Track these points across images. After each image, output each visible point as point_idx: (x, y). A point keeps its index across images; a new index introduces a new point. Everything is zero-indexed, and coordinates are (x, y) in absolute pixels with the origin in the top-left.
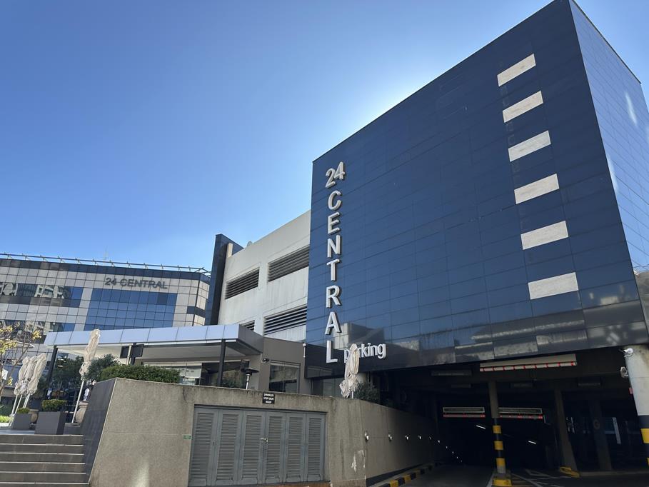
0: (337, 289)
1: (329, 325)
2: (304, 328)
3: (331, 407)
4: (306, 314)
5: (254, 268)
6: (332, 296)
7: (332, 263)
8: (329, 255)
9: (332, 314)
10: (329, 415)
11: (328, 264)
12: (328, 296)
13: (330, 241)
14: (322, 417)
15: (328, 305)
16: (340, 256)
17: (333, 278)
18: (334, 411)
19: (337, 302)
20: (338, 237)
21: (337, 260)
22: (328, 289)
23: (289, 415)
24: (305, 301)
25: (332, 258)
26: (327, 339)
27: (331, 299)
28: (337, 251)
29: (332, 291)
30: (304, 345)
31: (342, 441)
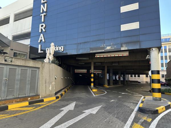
0: (44, 25)
1: (40, 39)
2: (29, 40)
3: (42, 65)
4: (30, 35)
5: (7, 16)
6: (42, 28)
7: (43, 15)
8: (41, 11)
9: (42, 35)
10: (41, 69)
11: (41, 15)
12: (40, 28)
13: (42, 6)
14: (37, 70)
15: (40, 31)
16: (46, 12)
17: (43, 21)
18: (43, 67)
19: (44, 30)
20: (46, 4)
21: (45, 14)
22: (40, 25)
23: (20, 68)
24: (30, 30)
25: (42, 13)
26: (39, 44)
27: (42, 29)
28: (45, 10)
29: (42, 26)
30: (29, 46)
31: (46, 79)
